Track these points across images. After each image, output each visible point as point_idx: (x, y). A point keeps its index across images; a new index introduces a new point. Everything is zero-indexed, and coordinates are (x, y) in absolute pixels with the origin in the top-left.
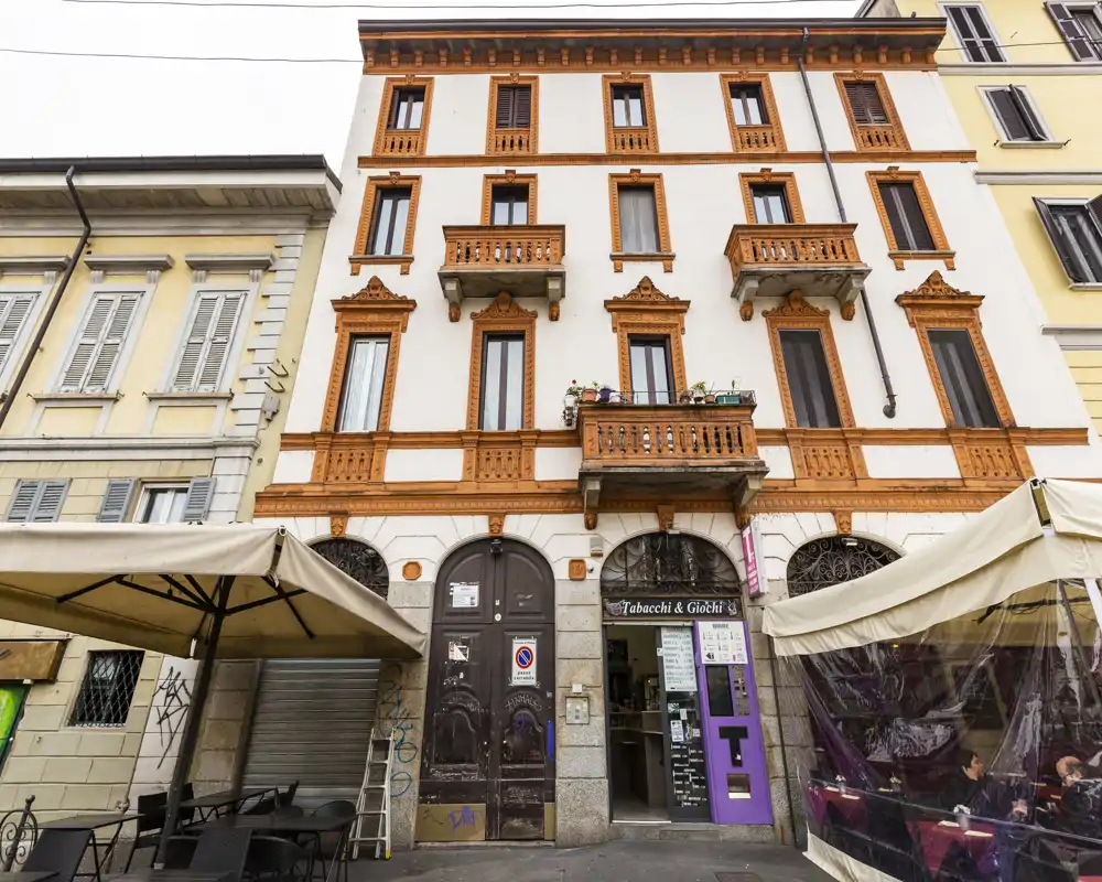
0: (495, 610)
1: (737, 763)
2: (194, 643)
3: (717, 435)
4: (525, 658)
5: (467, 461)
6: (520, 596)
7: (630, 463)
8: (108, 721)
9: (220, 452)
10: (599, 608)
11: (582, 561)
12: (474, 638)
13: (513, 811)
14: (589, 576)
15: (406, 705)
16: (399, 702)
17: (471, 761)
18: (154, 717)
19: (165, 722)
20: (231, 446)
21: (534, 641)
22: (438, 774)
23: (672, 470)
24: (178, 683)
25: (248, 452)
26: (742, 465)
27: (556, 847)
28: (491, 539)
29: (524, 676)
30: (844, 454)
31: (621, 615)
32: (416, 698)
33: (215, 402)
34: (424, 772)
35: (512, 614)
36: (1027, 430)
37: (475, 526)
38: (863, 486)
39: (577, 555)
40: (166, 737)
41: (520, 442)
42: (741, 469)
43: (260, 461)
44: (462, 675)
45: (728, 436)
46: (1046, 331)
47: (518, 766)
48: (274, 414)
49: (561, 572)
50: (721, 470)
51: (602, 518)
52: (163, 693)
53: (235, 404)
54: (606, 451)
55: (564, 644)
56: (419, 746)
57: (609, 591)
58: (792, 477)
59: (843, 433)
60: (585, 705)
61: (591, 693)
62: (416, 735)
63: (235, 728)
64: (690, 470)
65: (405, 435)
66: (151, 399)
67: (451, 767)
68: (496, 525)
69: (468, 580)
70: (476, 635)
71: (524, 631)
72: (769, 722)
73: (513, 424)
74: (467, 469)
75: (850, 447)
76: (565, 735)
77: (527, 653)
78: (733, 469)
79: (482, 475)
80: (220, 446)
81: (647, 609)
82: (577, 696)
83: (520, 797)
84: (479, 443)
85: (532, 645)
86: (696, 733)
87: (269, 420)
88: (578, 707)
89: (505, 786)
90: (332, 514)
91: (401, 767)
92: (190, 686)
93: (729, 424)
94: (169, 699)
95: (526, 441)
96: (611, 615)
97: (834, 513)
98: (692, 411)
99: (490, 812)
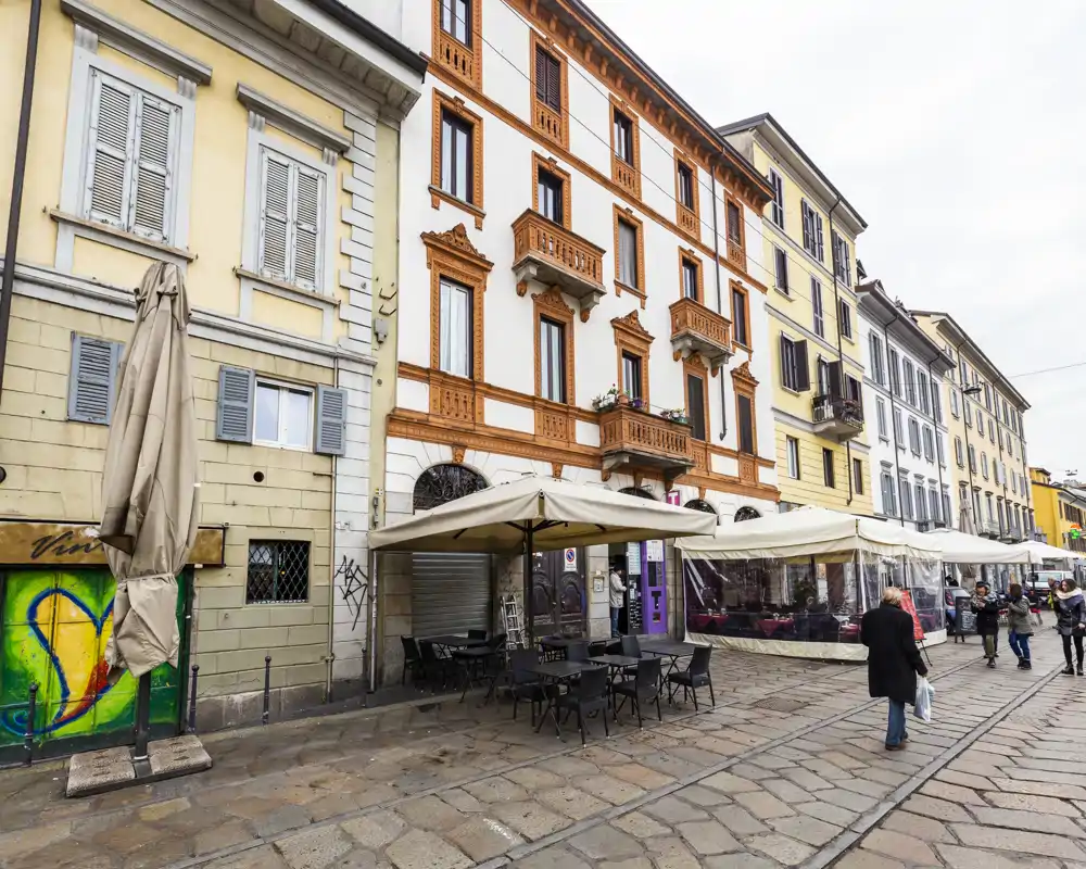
1: (657, 608)
4: (570, 557)
5: (536, 420)
9: (342, 364)
18: (338, 595)
19: (350, 598)
20: (354, 361)
24: (353, 568)
25: (369, 370)
29: (570, 566)
32: (519, 579)
33: (321, 305)
37: (544, 470)
38: (711, 476)
40: (354, 608)
41: (567, 413)
43: (380, 382)
44: (539, 565)
46: (772, 408)
47: (569, 614)
48: (385, 337)
52: (341, 575)
53: (343, 314)
55: (591, 549)
56: (523, 606)
59: (706, 444)
60: (602, 582)
61: (602, 575)
62: (522, 600)
63: (407, 600)
65: (498, 389)
68: (557, 471)
72: (670, 588)
73: (557, 399)
74: (538, 427)
76: (592, 597)
77: (571, 553)
79: (546, 434)
80: (342, 358)
82: (598, 578)
84: (541, 407)
85: (574, 551)
86: (639, 594)
87: (380, 343)
88: (598, 583)
89: (564, 625)
90: (454, 445)
92: (365, 570)
94: (349, 580)
95: (572, 413)
97: (699, 487)
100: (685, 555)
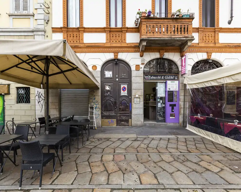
0: (116, 78)
1: (172, 111)
2: (42, 85)
3: (181, 28)
4: (124, 89)
5: (107, 37)
6: (123, 74)
7: (155, 36)
8: (26, 103)
9: (35, 33)
10: (143, 78)
11: (139, 65)
12: (111, 85)
13: (123, 121)
14: (141, 69)
15: (96, 99)
16: (95, 99)
17: (112, 111)
18: (37, 102)
19: (39, 103)
20: (38, 31)
21: (126, 85)
22: (105, 113)
23: (167, 39)
24: (40, 94)
25: (43, 33)
27: (132, 127)
28: (114, 60)
29: (124, 93)
30: (214, 36)
31: (148, 79)
32: (98, 98)
33: (29, 17)
34: (102, 113)
35: (121, 79)
37: (110, 56)
38: (217, 45)
39: (138, 64)
40: (41, 106)
41: (122, 31)
42: (187, 39)
43: (47, 36)
44: (109, 93)
45: (184, 28)
47: (123, 112)
48: (48, 21)
49: (133, 68)
50: (181, 39)
51: (145, 54)
52: (37, 97)
53: (36, 17)
54: (148, 33)
55: (134, 86)
56: (100, 107)
57: (145, 73)
58: (198, 42)
59: (215, 29)
60: (139, 99)
61: (140, 97)
62: (99, 106)
63: (57, 104)
64: (172, 39)
65: (88, 28)
66: (9, 16)
67: (108, 112)
68: (116, 56)
69: (109, 70)
70: (112, 84)
71: (124, 83)
72: (181, 103)
73: (119, 25)
74: (107, 39)
75: (216, 33)
76: (134, 106)
77: (125, 88)
78: (185, 39)
79: (111, 41)
80: (35, 31)
81: (155, 78)
83: (124, 118)
84: (110, 31)
85: (126, 86)
86: (164, 105)
87: (47, 23)
88: (137, 100)
89: (120, 116)
91: (97, 112)
92: (44, 95)
93: (185, 24)
94: (39, 98)
96: (145, 79)
97: (207, 53)
98: (174, 20)
99: (117, 121)
100: (188, 87)
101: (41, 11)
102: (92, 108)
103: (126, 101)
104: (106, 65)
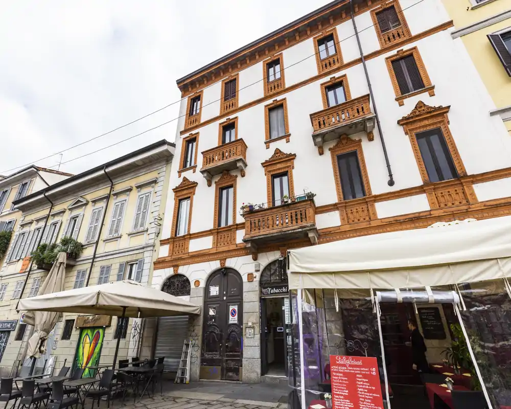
0: (224, 295)
2: (139, 313)
3: (296, 215)
4: (233, 312)
5: (214, 240)
6: (232, 289)
7: (261, 233)
9: (145, 249)
10: (258, 293)
11: (252, 274)
12: (217, 307)
13: (229, 370)
14: (255, 280)
15: (196, 331)
16: (194, 330)
17: (216, 351)
18: (132, 336)
19: (134, 338)
20: (148, 247)
21: (237, 306)
22: (207, 355)
23: (276, 234)
24: (137, 326)
25: (151, 248)
26: (305, 227)
27: (242, 384)
28: (222, 269)
29: (233, 320)
30: (366, 209)
31: (268, 294)
32: (199, 329)
33: (144, 233)
34: (202, 355)
35: (230, 296)
36: (473, 176)
37: (215, 265)
38: (374, 224)
39: (250, 272)
40: (135, 342)
41: (232, 229)
42: (304, 229)
43: (155, 251)
44: (213, 320)
45: (301, 214)
46: (492, 114)
47: (231, 353)
48: (158, 234)
49: (245, 278)
50: (295, 231)
51: (260, 255)
52: (133, 329)
53: (149, 232)
54: (253, 230)
55: (246, 307)
56: (200, 345)
57: (262, 284)
58: (340, 225)
59: (366, 199)
60: (253, 330)
61: (255, 326)
62: (199, 342)
63: (151, 339)
64: (283, 233)
65: (194, 234)
66: (129, 235)
67: (210, 353)
69: (215, 286)
70: (218, 305)
71: (233, 303)
73: (230, 223)
74: (214, 243)
75: (369, 205)
76: (246, 342)
77: (234, 311)
78: (300, 230)
79: (219, 245)
80: (145, 247)
81: (277, 291)
82: (250, 327)
83: (232, 365)
84: (218, 233)
85: (236, 308)
87: (157, 236)
88: (250, 331)
89: (227, 360)
90: (174, 266)
91: (194, 353)
92: (140, 326)
93: (301, 209)
94: (135, 331)
95: (234, 228)
96: (264, 294)
98: (285, 207)
99: (222, 370)
101: (153, 225)
102: (187, 345)
103: (236, 333)
104: (212, 278)
